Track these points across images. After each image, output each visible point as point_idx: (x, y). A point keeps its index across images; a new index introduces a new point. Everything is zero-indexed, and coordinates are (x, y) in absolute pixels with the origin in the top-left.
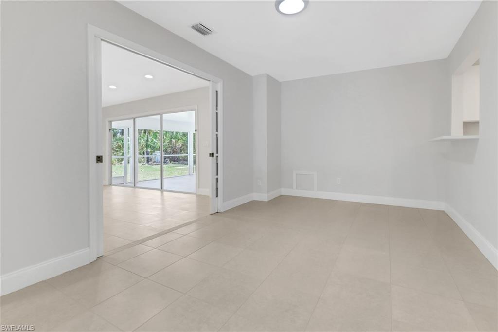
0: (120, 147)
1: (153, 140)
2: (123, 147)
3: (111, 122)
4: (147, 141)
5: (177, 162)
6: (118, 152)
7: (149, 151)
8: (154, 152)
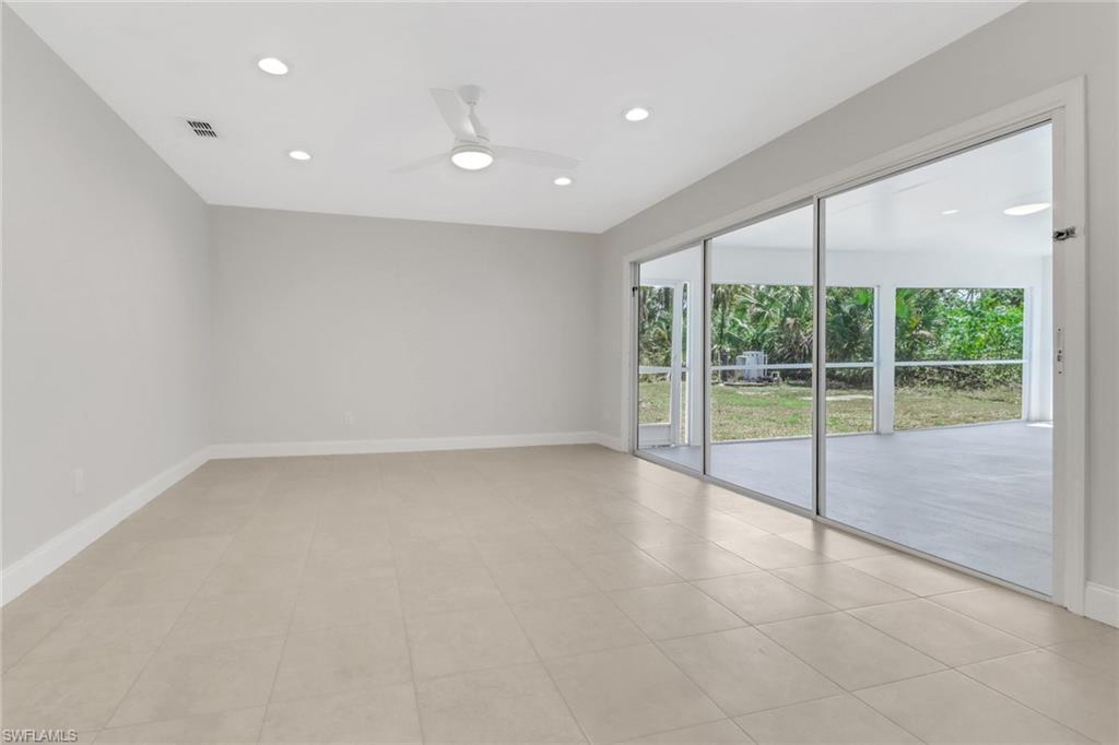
0: (664, 342)
1: (737, 323)
2: (670, 339)
3: (636, 265)
4: (722, 325)
5: (802, 382)
6: (658, 354)
7: (728, 350)
8: (740, 353)
